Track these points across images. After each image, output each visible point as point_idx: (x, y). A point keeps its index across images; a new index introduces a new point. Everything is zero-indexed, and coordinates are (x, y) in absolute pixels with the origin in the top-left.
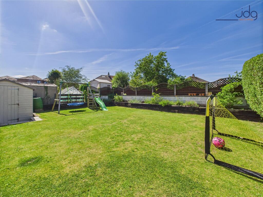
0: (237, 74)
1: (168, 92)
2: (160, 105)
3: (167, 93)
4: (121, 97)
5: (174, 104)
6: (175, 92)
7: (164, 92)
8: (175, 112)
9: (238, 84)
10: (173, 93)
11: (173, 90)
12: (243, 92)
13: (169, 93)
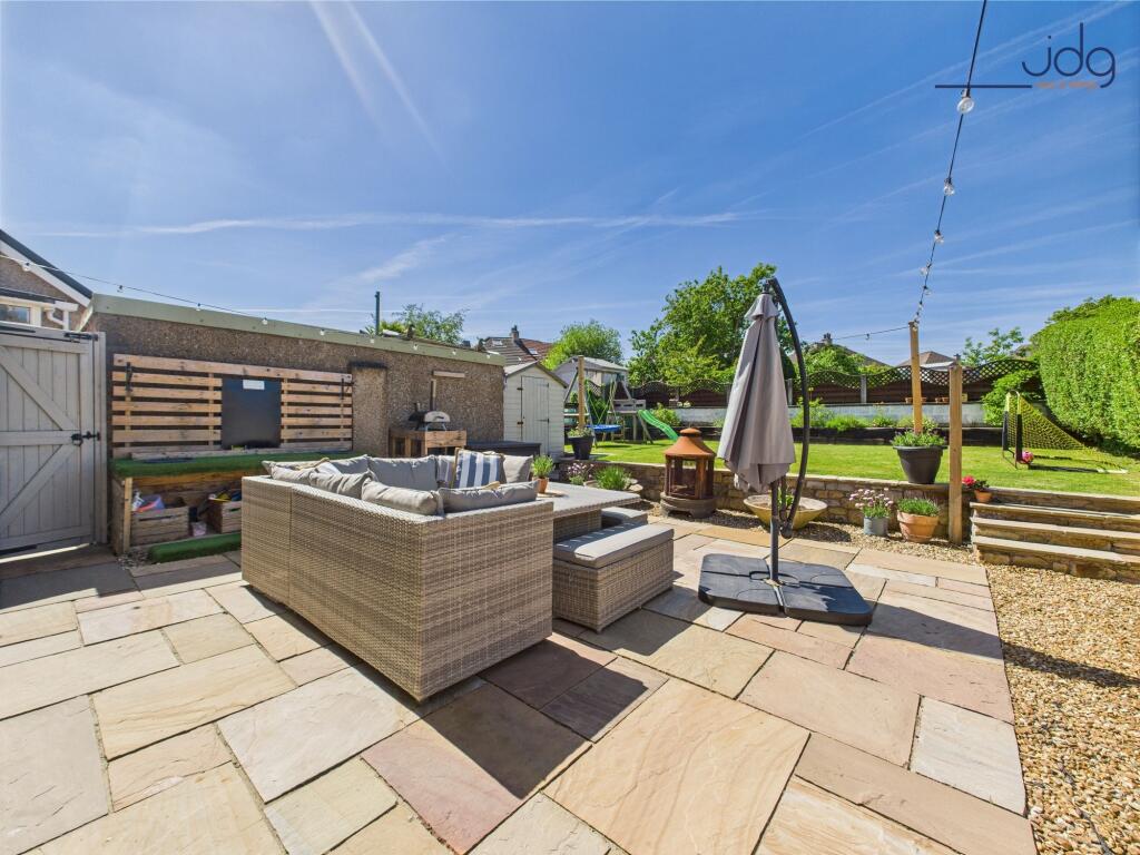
0: (995, 338)
1: (843, 394)
2: (829, 429)
3: (840, 397)
4: (671, 411)
5: (871, 425)
6: (864, 396)
7: (830, 395)
8: (875, 443)
9: (1030, 374)
10: (859, 396)
11: (859, 391)
12: (1041, 392)
13: (845, 397)
